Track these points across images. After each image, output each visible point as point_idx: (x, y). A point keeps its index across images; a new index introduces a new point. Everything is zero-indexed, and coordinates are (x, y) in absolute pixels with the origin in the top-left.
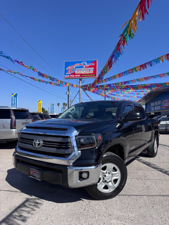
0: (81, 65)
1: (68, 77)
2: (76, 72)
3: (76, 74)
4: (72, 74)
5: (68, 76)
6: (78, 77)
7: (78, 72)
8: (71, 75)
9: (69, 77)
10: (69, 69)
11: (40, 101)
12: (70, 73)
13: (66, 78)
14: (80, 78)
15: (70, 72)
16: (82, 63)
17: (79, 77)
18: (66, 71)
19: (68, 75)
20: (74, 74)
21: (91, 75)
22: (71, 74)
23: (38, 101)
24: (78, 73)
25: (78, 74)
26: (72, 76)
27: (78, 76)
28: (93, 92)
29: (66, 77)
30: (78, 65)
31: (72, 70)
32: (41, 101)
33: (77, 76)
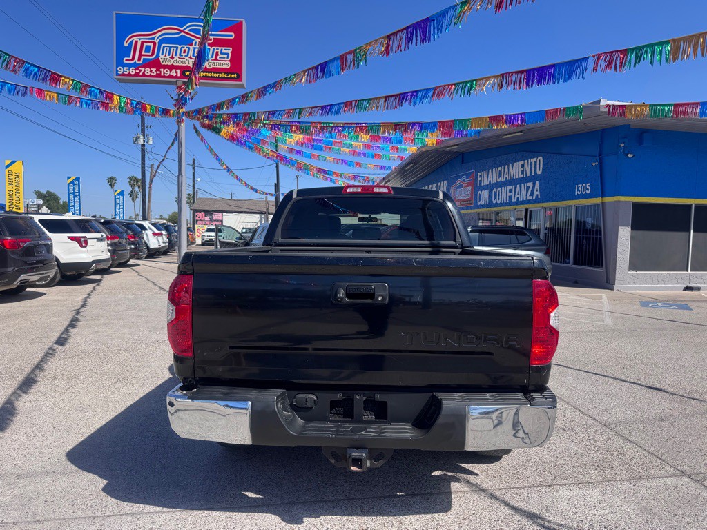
0: (181, 31)
1: (129, 75)
2: (164, 59)
3: (165, 67)
4: (149, 64)
5: (132, 71)
6: (171, 76)
7: (172, 58)
8: (143, 69)
9: (137, 75)
10: (136, 42)
11: (13, 162)
12: (139, 60)
13: (124, 79)
14: (180, 84)
15: (141, 55)
16: (187, 28)
17: (176, 77)
18: (122, 52)
19: (130, 66)
20: (156, 64)
21: (223, 75)
22: (145, 66)
23: (7, 162)
24: (172, 62)
25: (171, 67)
26: (147, 71)
27: (173, 73)
28: (233, 138)
29: (123, 75)
30: (171, 32)
31: (148, 47)
32: (19, 163)
33: (167, 72)
